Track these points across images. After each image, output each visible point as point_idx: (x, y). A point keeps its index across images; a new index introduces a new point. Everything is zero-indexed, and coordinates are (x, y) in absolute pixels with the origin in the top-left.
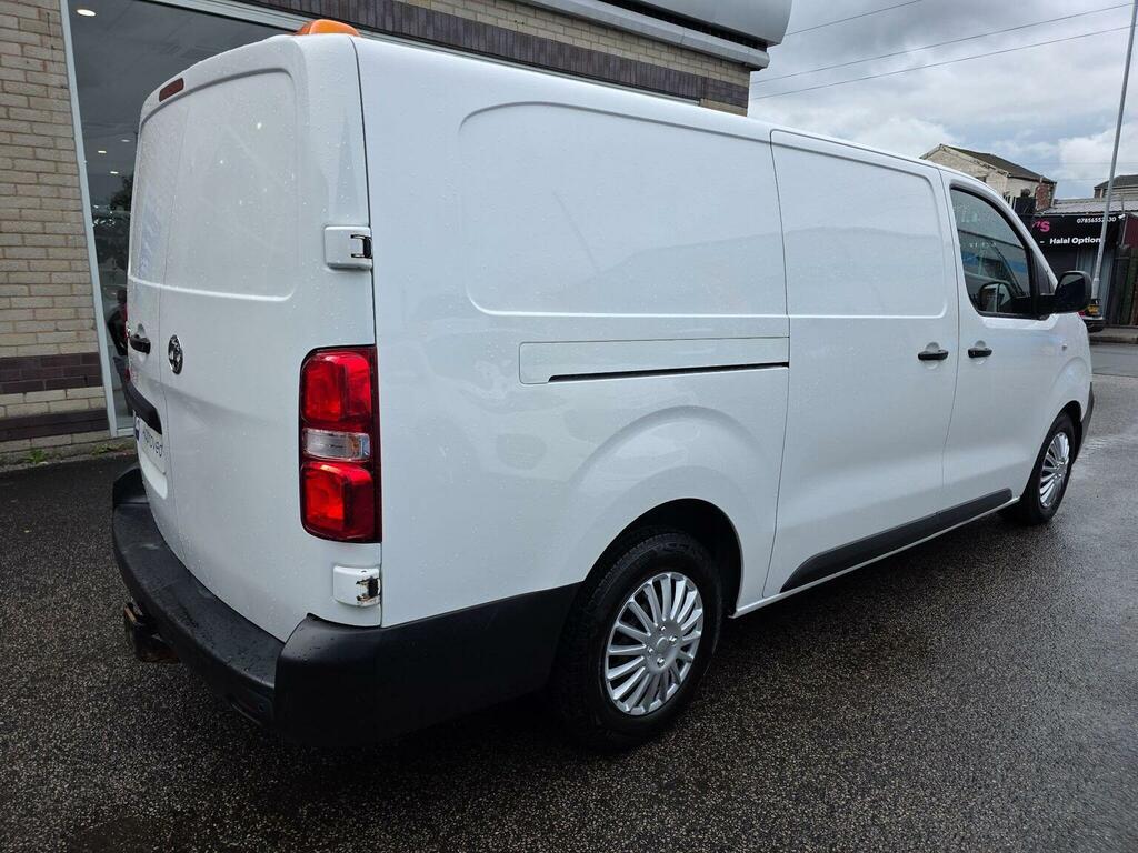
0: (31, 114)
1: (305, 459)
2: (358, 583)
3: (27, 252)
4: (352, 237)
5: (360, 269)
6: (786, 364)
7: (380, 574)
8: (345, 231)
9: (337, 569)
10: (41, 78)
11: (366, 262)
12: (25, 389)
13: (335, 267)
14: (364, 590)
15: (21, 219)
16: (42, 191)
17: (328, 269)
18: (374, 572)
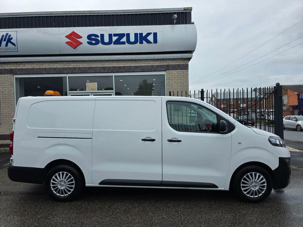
0: (9, 98)
3: (6, 118)
6: (92, 138)
10: (11, 92)
12: (5, 140)
15: (6, 113)
16: (9, 109)
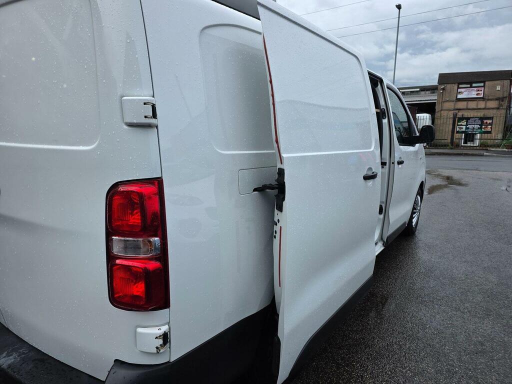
1: (111, 257)
2: (156, 338)
4: (145, 104)
5: (149, 126)
7: (170, 328)
8: (140, 100)
9: (140, 330)
11: (153, 121)
13: (131, 125)
14: (161, 341)
17: (125, 127)
18: (165, 328)
